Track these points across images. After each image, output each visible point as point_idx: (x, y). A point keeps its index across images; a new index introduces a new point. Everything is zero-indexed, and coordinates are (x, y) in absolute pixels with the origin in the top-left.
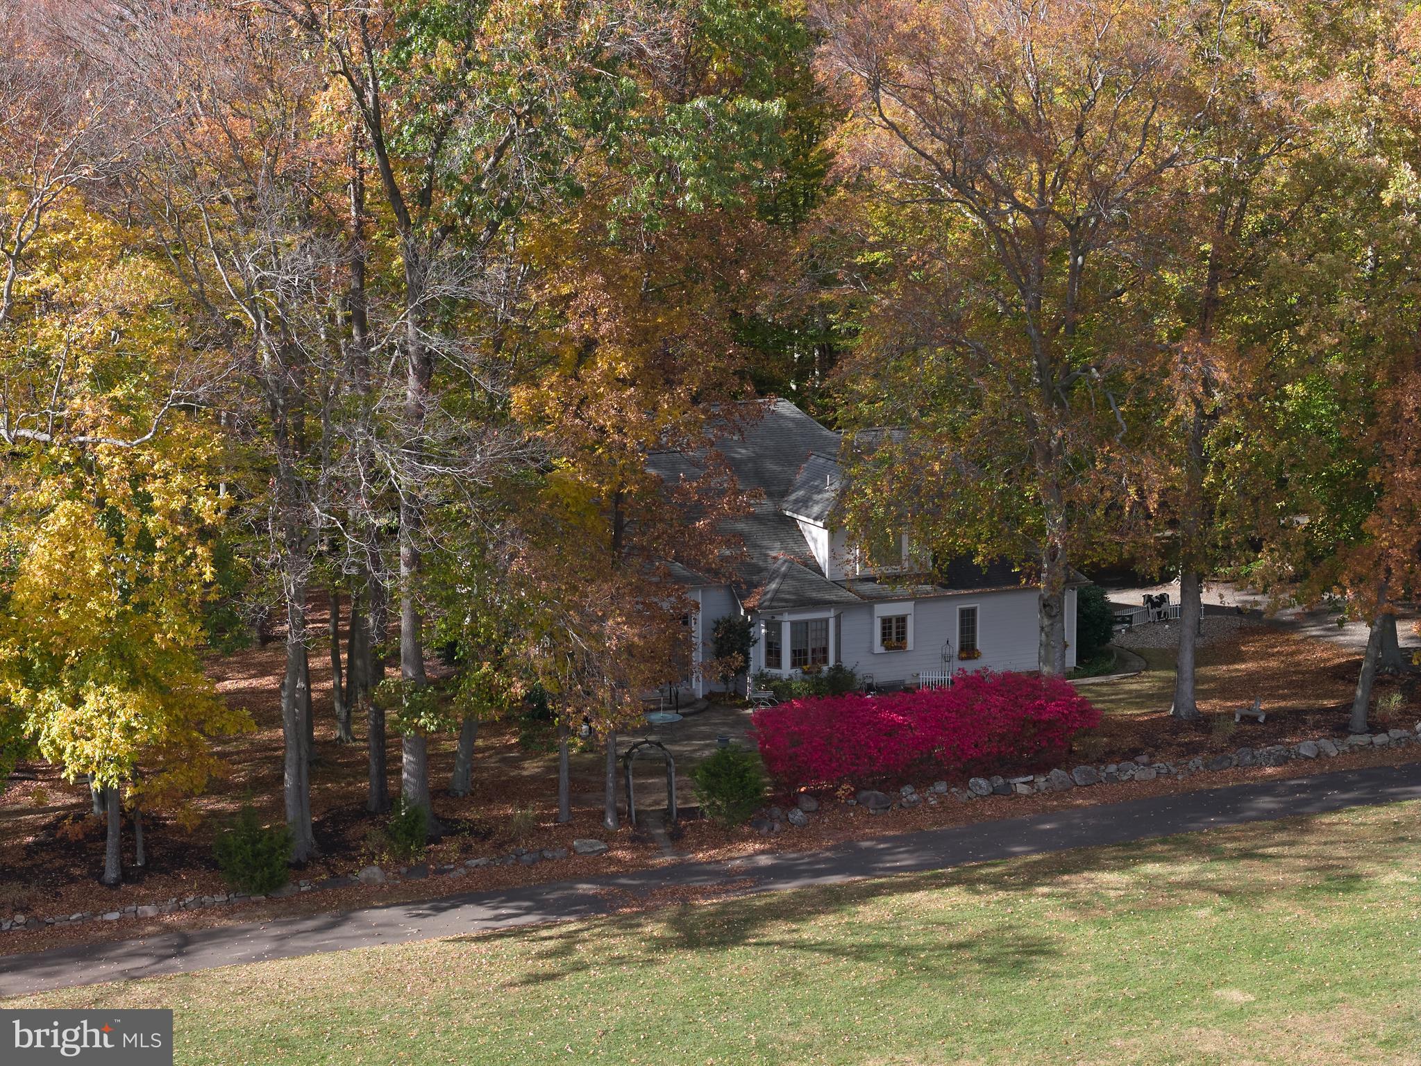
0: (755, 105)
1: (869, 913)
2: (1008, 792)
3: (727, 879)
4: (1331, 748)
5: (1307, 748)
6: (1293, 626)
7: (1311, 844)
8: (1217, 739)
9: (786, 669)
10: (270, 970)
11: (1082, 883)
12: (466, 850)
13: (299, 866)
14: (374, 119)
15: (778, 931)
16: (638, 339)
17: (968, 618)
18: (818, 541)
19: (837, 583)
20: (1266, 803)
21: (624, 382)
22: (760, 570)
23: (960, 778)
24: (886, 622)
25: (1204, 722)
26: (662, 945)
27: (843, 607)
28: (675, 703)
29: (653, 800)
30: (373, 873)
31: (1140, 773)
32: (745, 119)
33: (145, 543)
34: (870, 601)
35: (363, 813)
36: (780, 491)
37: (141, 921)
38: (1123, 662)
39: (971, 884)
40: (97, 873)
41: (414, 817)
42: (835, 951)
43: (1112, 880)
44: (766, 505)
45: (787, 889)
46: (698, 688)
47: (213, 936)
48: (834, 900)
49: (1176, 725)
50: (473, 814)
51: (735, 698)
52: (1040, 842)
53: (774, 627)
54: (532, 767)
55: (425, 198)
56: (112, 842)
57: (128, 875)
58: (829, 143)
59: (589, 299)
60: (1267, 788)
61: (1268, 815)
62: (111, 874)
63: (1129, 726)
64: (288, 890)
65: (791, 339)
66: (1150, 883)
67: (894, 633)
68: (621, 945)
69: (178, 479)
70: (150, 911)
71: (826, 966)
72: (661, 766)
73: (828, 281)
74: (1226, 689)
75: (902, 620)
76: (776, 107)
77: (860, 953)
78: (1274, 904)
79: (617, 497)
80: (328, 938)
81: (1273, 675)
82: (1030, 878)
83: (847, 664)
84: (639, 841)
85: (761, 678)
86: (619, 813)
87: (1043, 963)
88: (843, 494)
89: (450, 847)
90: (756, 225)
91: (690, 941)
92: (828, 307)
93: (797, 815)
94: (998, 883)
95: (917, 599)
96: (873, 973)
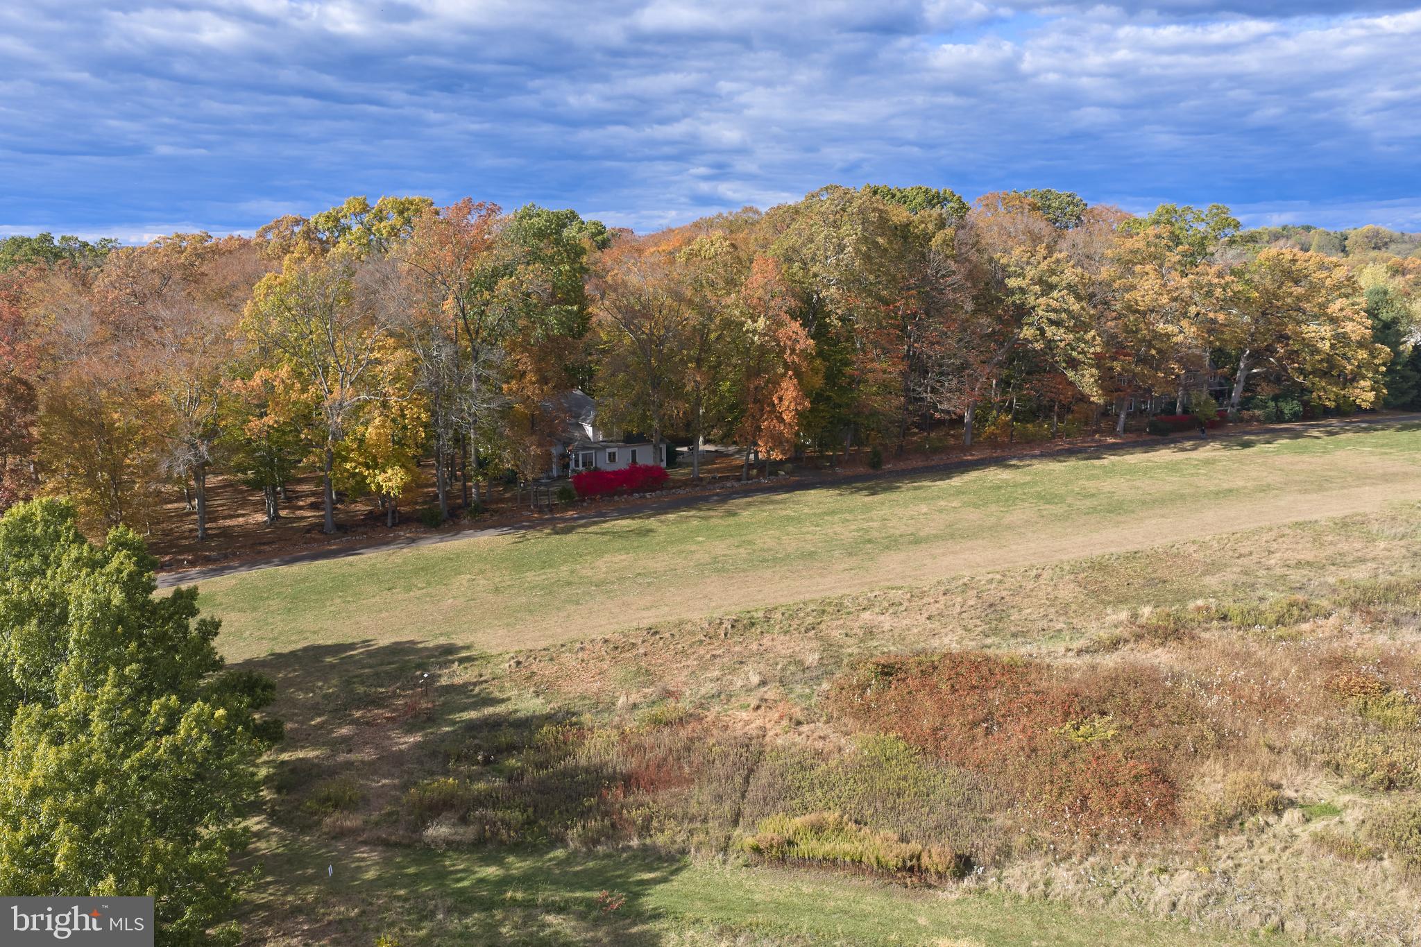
0: (570, 308)
1: (605, 525)
2: (644, 497)
3: (565, 520)
4: (736, 485)
5: (729, 484)
6: (732, 455)
7: (726, 507)
8: (704, 483)
9: (581, 468)
10: (441, 545)
11: (662, 517)
12: (492, 515)
13: (444, 521)
14: (463, 310)
15: (581, 530)
16: (539, 371)
17: (634, 453)
18: (589, 430)
19: (595, 443)
20: (715, 498)
21: (534, 383)
22: (571, 439)
23: (631, 494)
24: (610, 454)
25: (701, 479)
26: (550, 534)
27: (597, 449)
28: (548, 478)
29: (545, 501)
30: (466, 521)
31: (682, 492)
32: (568, 312)
33: (405, 428)
34: (605, 448)
35: (460, 507)
36: (578, 416)
37: (400, 536)
38: (680, 465)
39: (633, 519)
40: (386, 525)
41: (477, 506)
42: (597, 533)
43: (671, 516)
44: (573, 421)
45: (583, 521)
46: (555, 473)
47: (421, 538)
48: (595, 523)
49: (693, 480)
50: (494, 506)
51: (566, 477)
52: (652, 509)
53: (577, 455)
54: (507, 495)
55: (477, 332)
56: (390, 515)
57: (394, 525)
58: (590, 310)
59: (525, 360)
60: (717, 494)
61: (716, 501)
62: (389, 524)
63: (679, 481)
64: (442, 527)
65: (579, 372)
66: (681, 516)
67: (612, 457)
68: (538, 534)
69: (415, 410)
70: (402, 533)
71: (594, 537)
72: (546, 494)
73: (590, 354)
74: (709, 471)
75: (614, 453)
76: (575, 308)
77: (603, 534)
78: (713, 520)
79: (533, 415)
80: (455, 537)
81: (724, 468)
82: (649, 517)
83: (599, 466)
84: (539, 512)
85: (573, 471)
86: (534, 506)
87: (651, 534)
88: (596, 416)
89: (487, 515)
90: (569, 339)
91: (557, 533)
92: (590, 362)
93: (585, 504)
94: (640, 518)
95: (619, 447)
96: (606, 538)
